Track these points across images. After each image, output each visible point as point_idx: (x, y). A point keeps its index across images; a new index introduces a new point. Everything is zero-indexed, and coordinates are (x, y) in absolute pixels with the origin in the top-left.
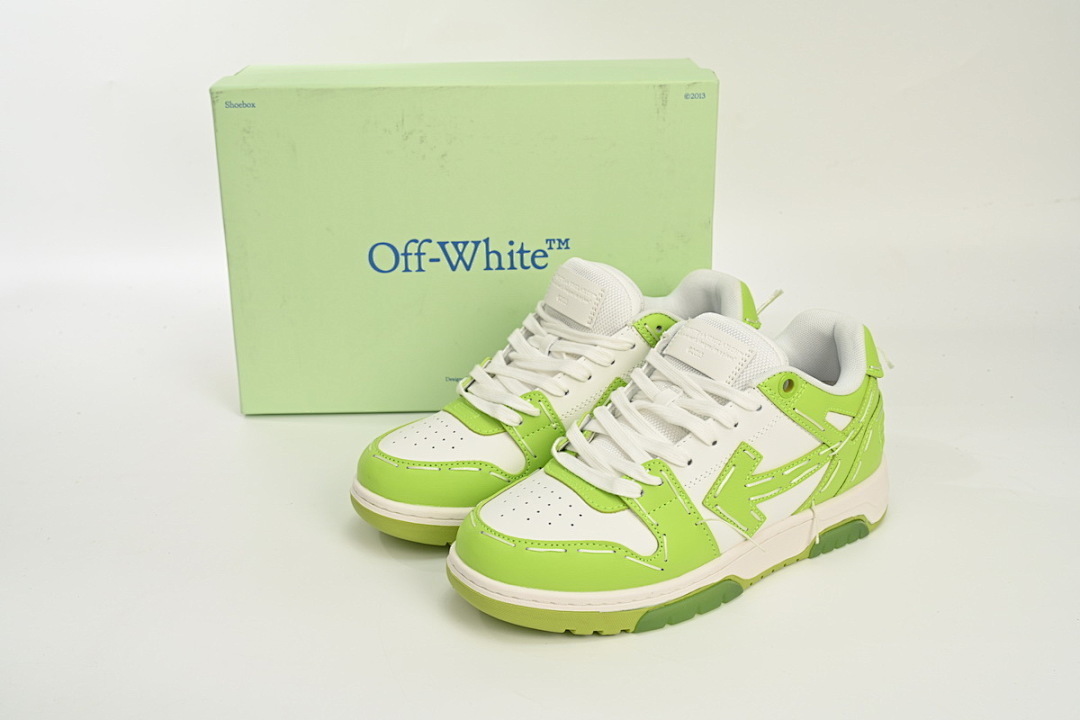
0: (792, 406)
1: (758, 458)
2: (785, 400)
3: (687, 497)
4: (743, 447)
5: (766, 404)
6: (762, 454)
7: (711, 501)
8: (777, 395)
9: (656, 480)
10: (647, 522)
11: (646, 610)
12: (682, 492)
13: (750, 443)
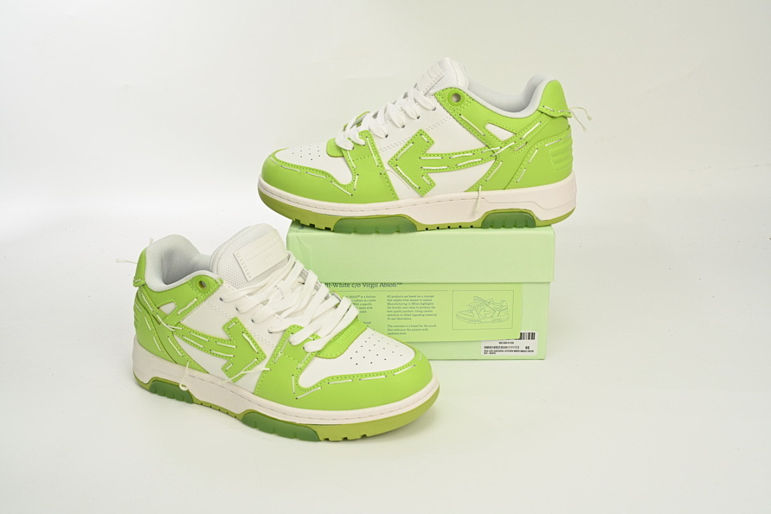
0: (459, 112)
1: (430, 142)
2: (453, 107)
3: (378, 156)
4: (421, 132)
5: (439, 108)
6: (434, 140)
7: (394, 162)
8: (447, 102)
9: (362, 142)
10: (350, 165)
11: (340, 218)
12: (376, 152)
13: (426, 131)
